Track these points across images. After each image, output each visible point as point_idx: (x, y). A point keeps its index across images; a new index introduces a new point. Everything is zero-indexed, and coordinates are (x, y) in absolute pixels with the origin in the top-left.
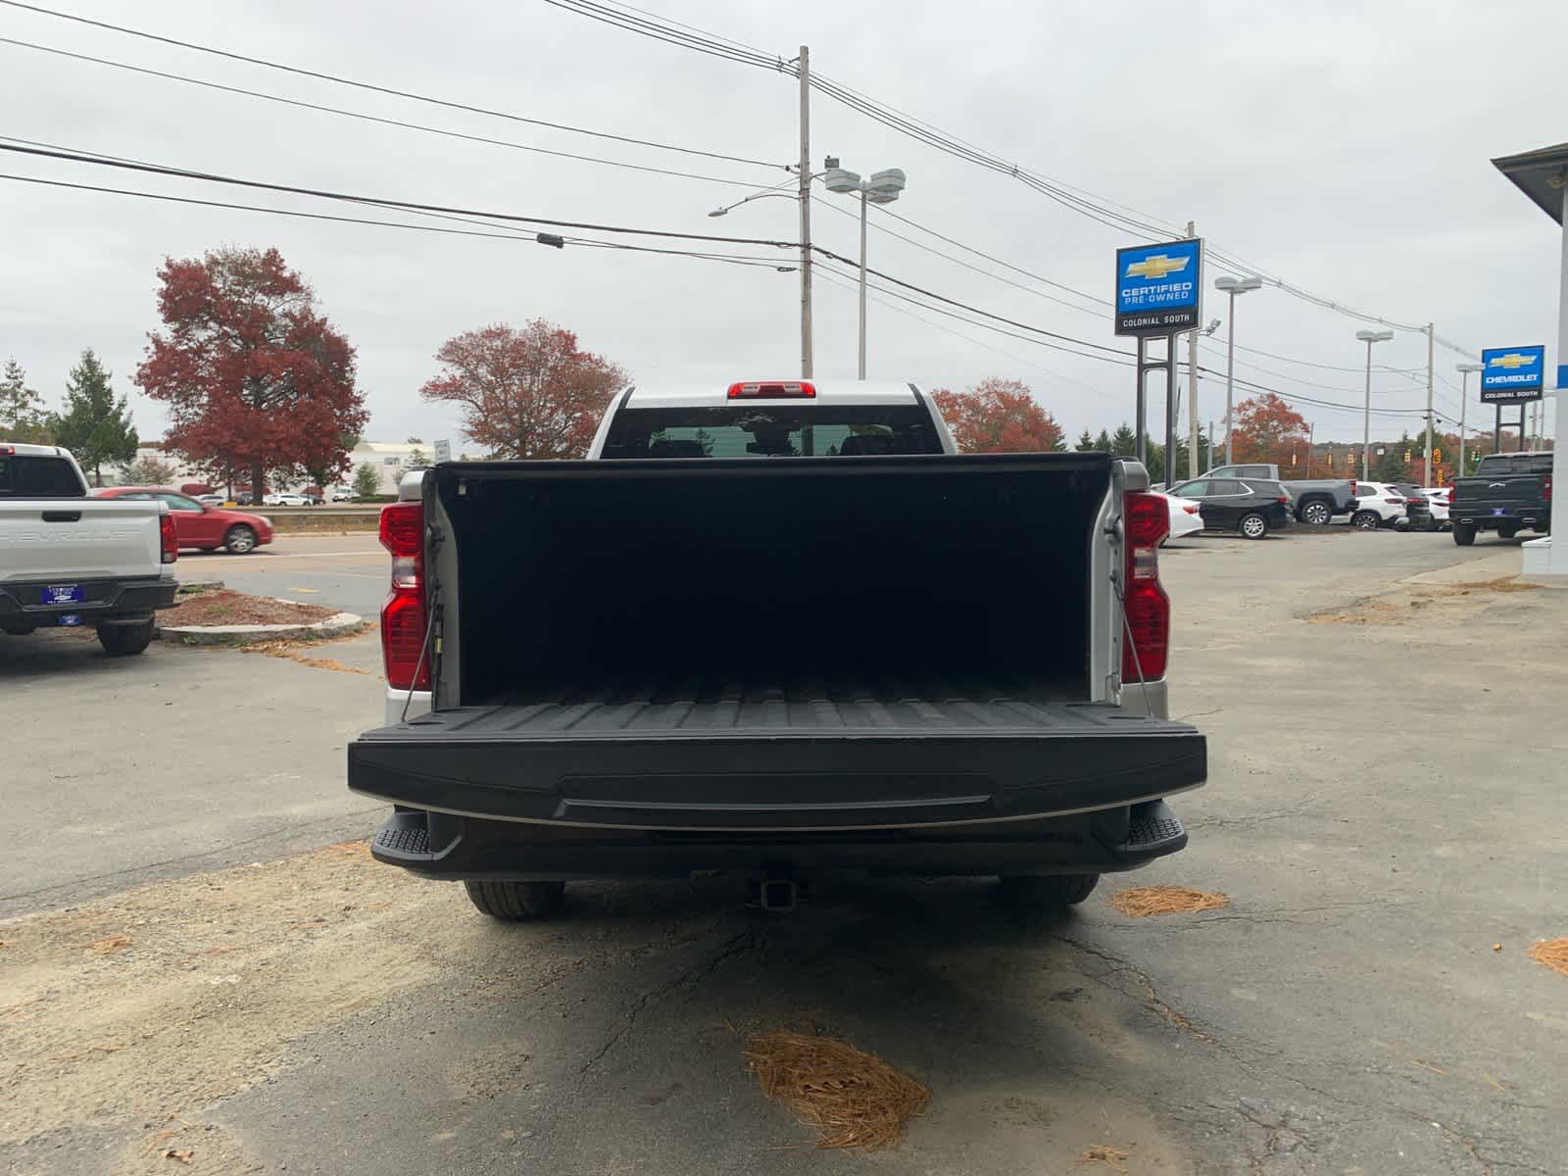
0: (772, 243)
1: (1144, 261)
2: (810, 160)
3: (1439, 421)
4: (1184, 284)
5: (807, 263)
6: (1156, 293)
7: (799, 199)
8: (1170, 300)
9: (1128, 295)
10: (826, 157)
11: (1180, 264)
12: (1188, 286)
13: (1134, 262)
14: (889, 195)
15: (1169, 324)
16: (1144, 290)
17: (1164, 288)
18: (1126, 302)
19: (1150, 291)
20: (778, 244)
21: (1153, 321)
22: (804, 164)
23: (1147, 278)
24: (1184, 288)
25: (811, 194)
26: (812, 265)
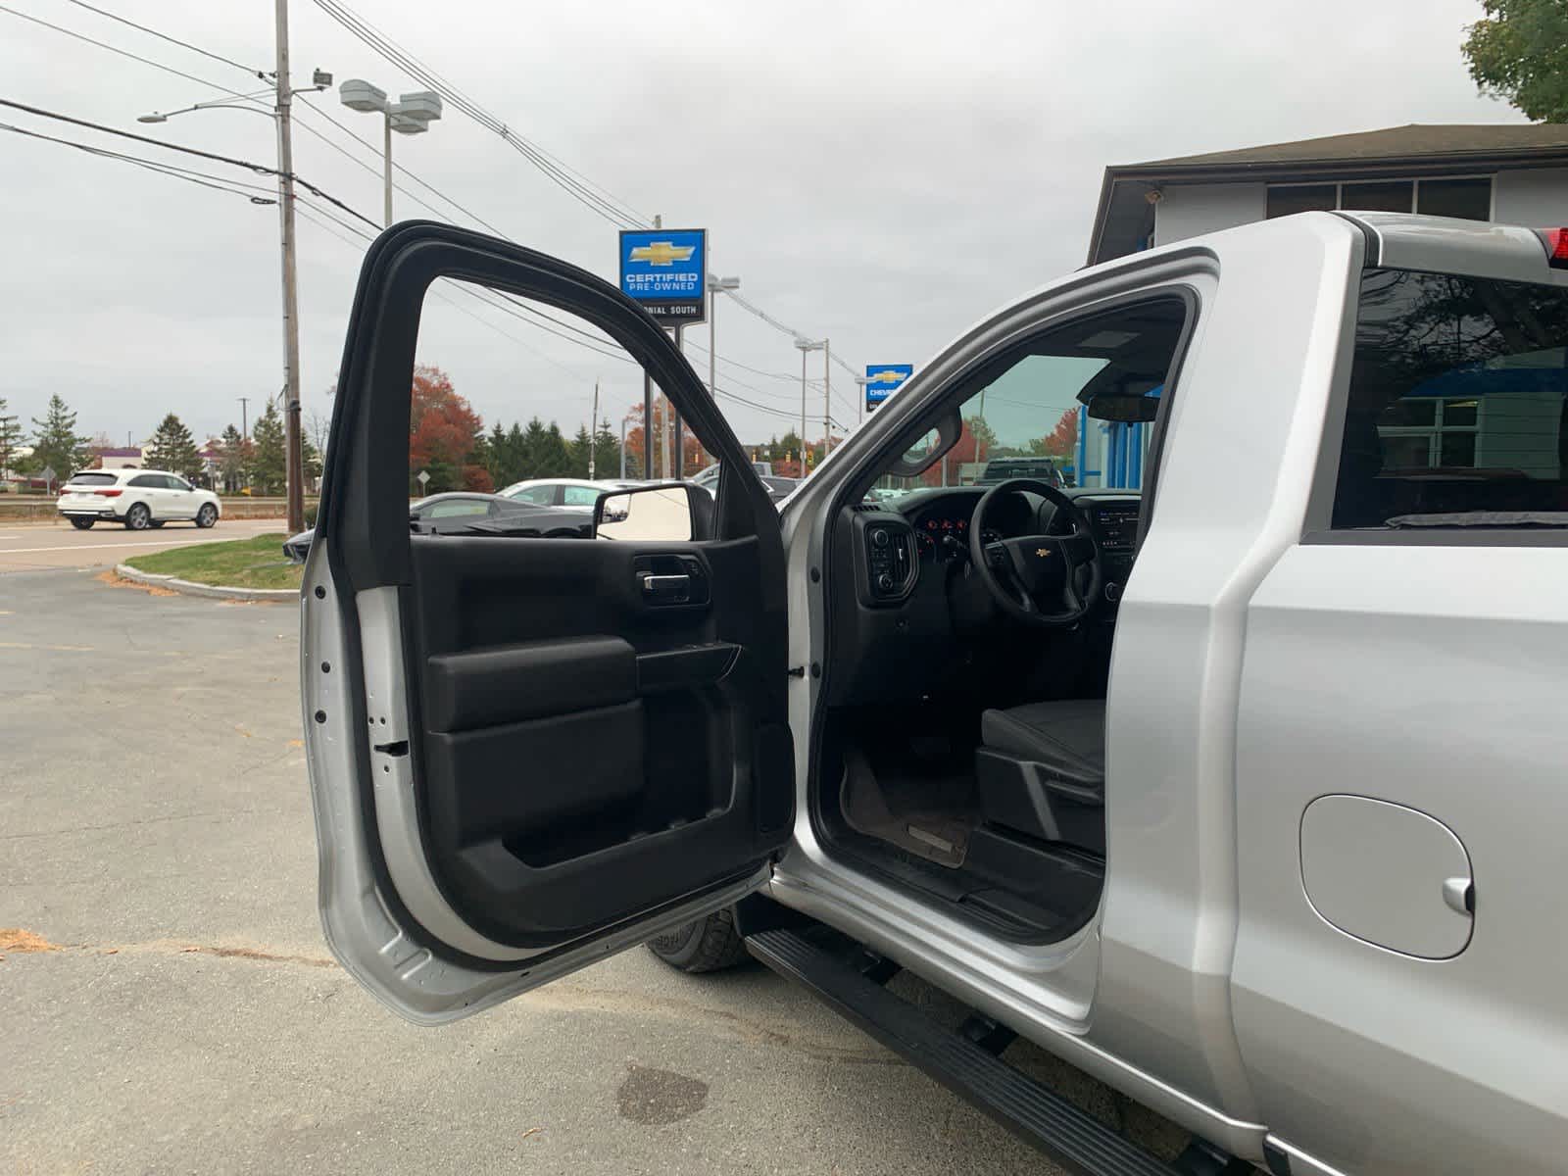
0: (246, 165)
1: (649, 246)
2: (291, 70)
3: (834, 427)
4: (690, 275)
5: (290, 197)
6: (661, 281)
7: (274, 116)
8: (676, 290)
9: (633, 281)
10: (315, 70)
11: (685, 253)
12: (693, 277)
13: (638, 246)
14: (418, 123)
15: (676, 315)
16: (650, 277)
17: (670, 277)
18: (631, 288)
19: (655, 278)
20: (255, 168)
21: (659, 311)
22: (282, 74)
23: (652, 264)
24: (690, 279)
25: (292, 113)
26: (295, 200)
